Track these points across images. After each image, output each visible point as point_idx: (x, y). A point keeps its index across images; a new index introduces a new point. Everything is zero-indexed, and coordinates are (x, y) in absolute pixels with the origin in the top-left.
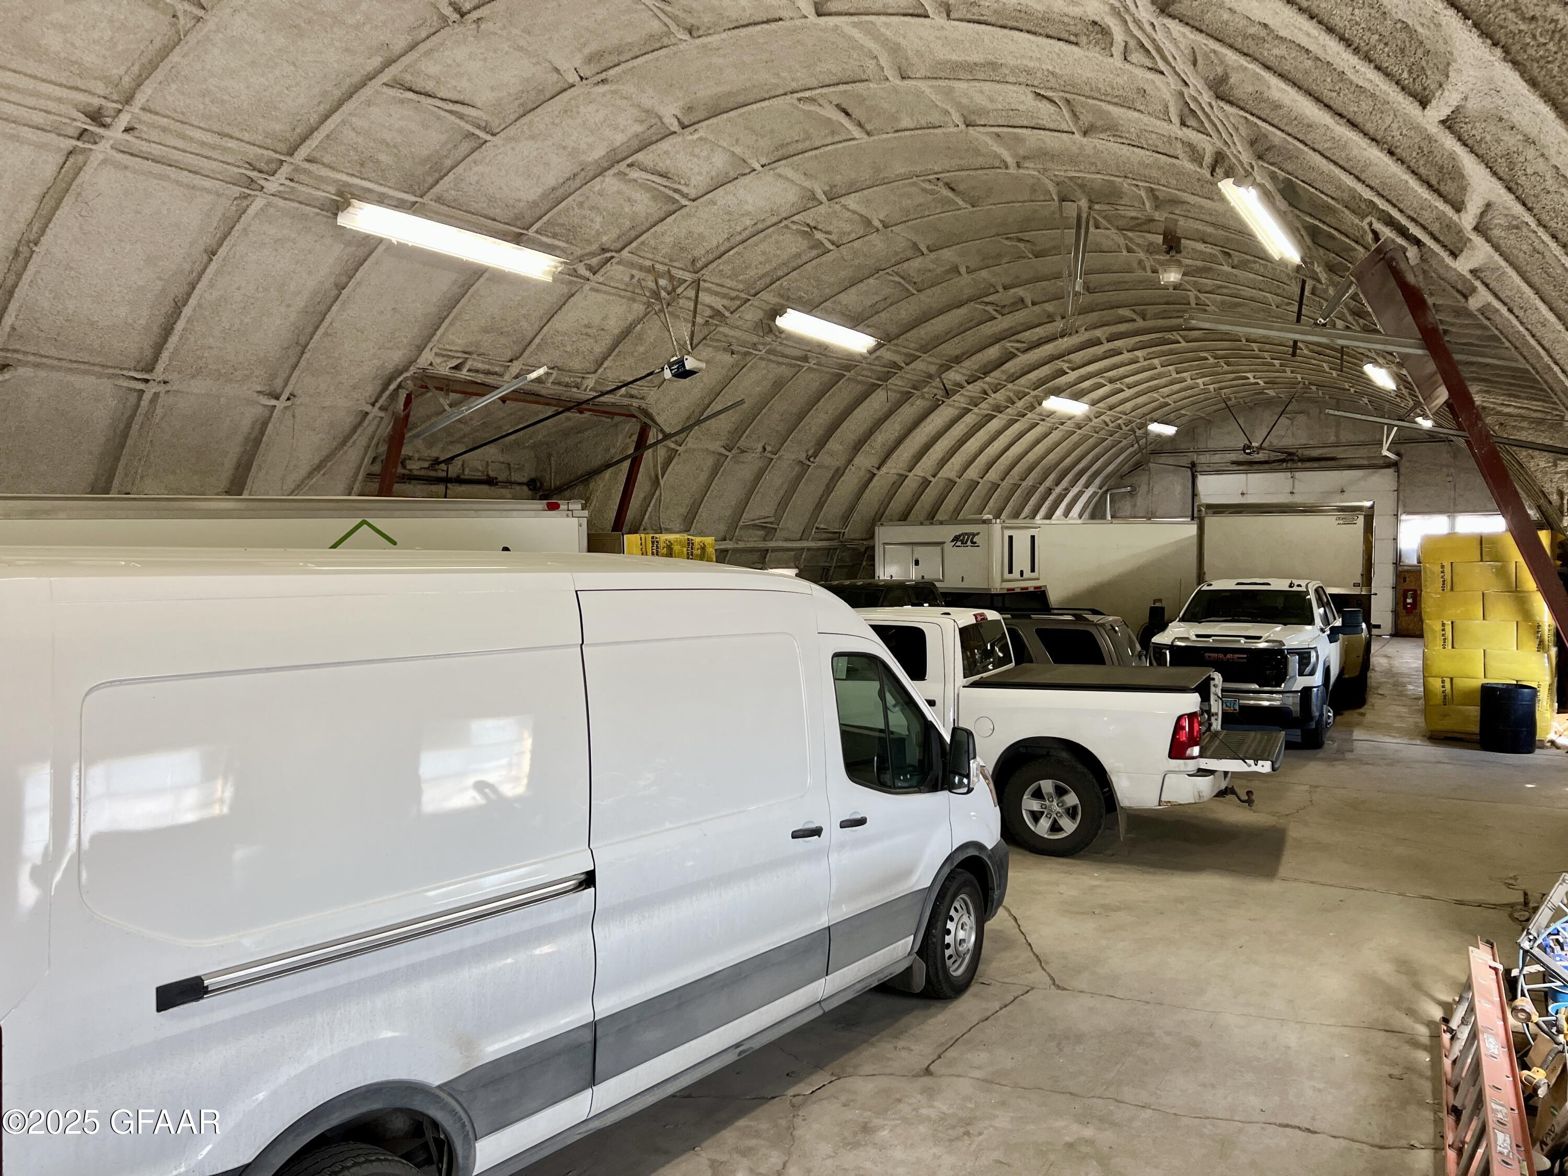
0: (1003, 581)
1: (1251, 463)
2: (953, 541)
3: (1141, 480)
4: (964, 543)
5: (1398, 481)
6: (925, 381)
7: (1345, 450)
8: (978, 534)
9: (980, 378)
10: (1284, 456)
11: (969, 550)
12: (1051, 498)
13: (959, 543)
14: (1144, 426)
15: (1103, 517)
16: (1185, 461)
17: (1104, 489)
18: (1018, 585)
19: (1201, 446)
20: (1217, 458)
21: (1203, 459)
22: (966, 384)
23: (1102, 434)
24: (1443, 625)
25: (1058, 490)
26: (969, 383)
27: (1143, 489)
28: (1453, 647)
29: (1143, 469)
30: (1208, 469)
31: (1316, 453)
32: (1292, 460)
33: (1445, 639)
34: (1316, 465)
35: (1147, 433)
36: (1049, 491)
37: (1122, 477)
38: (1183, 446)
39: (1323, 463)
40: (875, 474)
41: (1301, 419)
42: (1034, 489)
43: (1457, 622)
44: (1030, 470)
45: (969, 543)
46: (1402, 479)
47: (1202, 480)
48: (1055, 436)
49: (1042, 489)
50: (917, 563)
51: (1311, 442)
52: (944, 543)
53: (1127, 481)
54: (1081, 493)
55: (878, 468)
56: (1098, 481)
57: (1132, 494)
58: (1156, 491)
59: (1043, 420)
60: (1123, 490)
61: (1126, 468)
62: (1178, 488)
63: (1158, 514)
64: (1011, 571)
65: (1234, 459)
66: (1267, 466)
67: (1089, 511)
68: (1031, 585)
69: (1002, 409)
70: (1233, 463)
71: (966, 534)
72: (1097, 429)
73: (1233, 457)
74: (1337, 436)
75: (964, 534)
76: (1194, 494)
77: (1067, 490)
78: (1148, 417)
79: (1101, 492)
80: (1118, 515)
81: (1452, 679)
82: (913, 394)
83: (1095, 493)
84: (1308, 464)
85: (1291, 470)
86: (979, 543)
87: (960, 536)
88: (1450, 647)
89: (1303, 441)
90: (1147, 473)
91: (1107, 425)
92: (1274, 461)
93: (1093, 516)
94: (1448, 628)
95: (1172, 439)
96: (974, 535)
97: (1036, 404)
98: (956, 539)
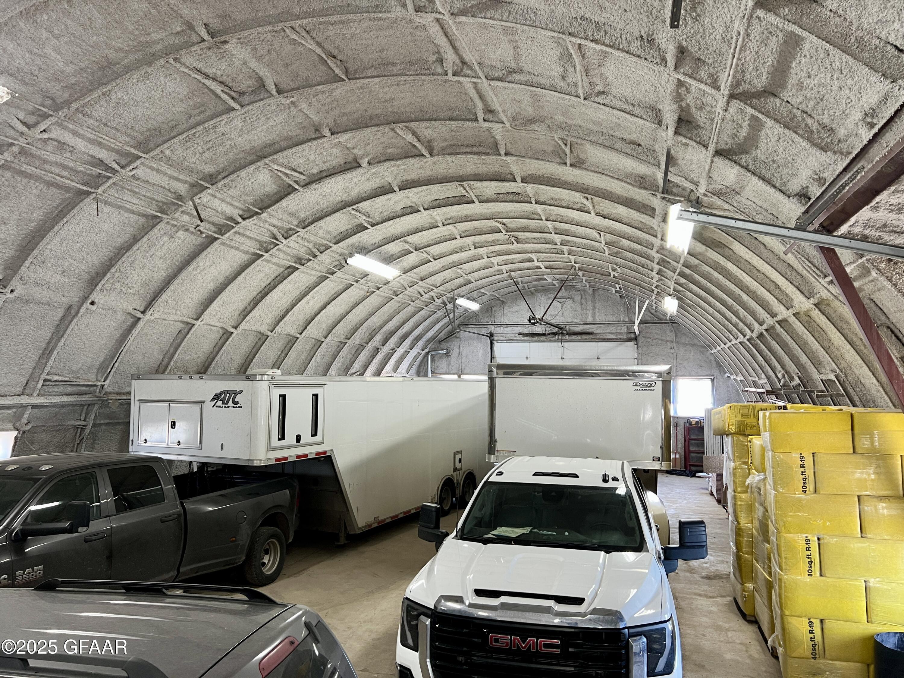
0: (270, 449)
1: (533, 335)
2: (213, 399)
3: (454, 346)
4: (226, 403)
5: (637, 352)
6: (173, 204)
7: (600, 327)
8: (241, 392)
9: (257, 213)
10: (556, 330)
11: (230, 412)
12: (379, 357)
13: (220, 403)
14: (453, 300)
15: (426, 375)
16: (485, 331)
17: (426, 350)
18: (292, 454)
19: (498, 321)
20: (509, 330)
21: (498, 330)
22: (240, 220)
23: (418, 304)
24: (808, 541)
25: (385, 350)
26: (244, 219)
27: (455, 353)
28: (821, 575)
29: (456, 337)
30: (502, 338)
31: (578, 329)
32: (562, 333)
33: (810, 563)
34: (579, 337)
35: (456, 307)
36: (377, 350)
37: (440, 342)
38: (484, 321)
39: (584, 337)
40: (139, 319)
41: (569, 302)
42: (361, 348)
43: (827, 540)
44: (355, 330)
45: (230, 403)
46: (640, 351)
47: (497, 346)
48: (373, 301)
49: (370, 347)
50: (173, 425)
51: (575, 320)
52: (203, 402)
53: (444, 345)
54: (406, 353)
55: (143, 312)
56: (420, 344)
57: (447, 354)
58: (464, 354)
59: (357, 281)
60: (440, 352)
61: (442, 335)
62: (481, 352)
63: (465, 372)
64: (282, 437)
65: (521, 331)
66: (544, 338)
67: (415, 368)
68: (311, 451)
69: (303, 261)
70: (520, 334)
71: (228, 392)
72: (414, 299)
73: (521, 330)
74: (594, 316)
75: (225, 392)
76: (492, 358)
77: (393, 351)
78: (456, 292)
79: (423, 353)
80: (437, 371)
81: (822, 621)
82: (161, 220)
83: (419, 354)
84: (573, 337)
85: (562, 341)
86: (241, 403)
87: (220, 394)
88: (818, 574)
89: (570, 320)
90: (458, 339)
91: (422, 296)
92: (549, 334)
93: (418, 374)
94: (814, 546)
95: (476, 314)
96: (236, 393)
97: (343, 263)
98: (216, 397)
